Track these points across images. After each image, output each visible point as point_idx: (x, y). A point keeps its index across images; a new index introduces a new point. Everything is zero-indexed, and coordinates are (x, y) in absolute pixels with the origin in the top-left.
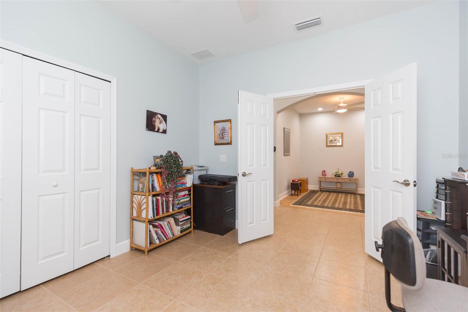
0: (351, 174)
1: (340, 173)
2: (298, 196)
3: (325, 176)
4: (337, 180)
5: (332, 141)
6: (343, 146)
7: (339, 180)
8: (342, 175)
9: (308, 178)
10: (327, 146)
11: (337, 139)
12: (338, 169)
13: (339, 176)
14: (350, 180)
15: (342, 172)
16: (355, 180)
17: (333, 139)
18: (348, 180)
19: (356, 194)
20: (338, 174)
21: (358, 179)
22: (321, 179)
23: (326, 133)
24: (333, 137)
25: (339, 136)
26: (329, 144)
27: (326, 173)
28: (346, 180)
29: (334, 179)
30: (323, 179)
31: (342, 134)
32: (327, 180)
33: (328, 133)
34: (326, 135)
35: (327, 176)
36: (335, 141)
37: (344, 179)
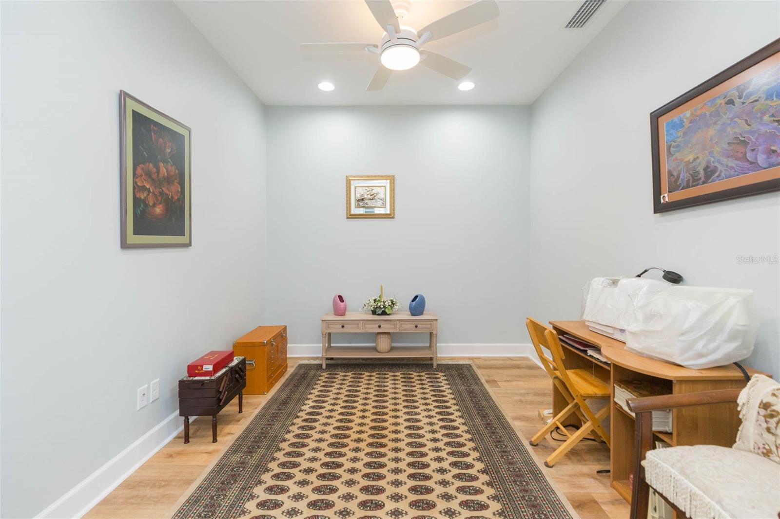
0: (418, 305)
1: (386, 303)
2: (215, 440)
3: (343, 314)
4: (380, 327)
5: (363, 200)
6: (393, 218)
7: (386, 328)
8: (392, 308)
9: (285, 329)
10: (351, 216)
11: (377, 194)
12: (382, 287)
13: (384, 313)
14: (416, 327)
15: (395, 296)
16: (429, 326)
17: (367, 195)
18: (410, 324)
19: (434, 367)
20: (382, 306)
21: (436, 320)
22: (330, 326)
23: (347, 175)
24: (367, 188)
25: (385, 187)
26: (355, 211)
27: (346, 305)
28: (404, 324)
29: (368, 324)
30: (335, 326)
31: (392, 179)
32: (348, 329)
33: (351, 176)
34: (347, 181)
35: (349, 316)
36: (372, 199)
37: (398, 322)
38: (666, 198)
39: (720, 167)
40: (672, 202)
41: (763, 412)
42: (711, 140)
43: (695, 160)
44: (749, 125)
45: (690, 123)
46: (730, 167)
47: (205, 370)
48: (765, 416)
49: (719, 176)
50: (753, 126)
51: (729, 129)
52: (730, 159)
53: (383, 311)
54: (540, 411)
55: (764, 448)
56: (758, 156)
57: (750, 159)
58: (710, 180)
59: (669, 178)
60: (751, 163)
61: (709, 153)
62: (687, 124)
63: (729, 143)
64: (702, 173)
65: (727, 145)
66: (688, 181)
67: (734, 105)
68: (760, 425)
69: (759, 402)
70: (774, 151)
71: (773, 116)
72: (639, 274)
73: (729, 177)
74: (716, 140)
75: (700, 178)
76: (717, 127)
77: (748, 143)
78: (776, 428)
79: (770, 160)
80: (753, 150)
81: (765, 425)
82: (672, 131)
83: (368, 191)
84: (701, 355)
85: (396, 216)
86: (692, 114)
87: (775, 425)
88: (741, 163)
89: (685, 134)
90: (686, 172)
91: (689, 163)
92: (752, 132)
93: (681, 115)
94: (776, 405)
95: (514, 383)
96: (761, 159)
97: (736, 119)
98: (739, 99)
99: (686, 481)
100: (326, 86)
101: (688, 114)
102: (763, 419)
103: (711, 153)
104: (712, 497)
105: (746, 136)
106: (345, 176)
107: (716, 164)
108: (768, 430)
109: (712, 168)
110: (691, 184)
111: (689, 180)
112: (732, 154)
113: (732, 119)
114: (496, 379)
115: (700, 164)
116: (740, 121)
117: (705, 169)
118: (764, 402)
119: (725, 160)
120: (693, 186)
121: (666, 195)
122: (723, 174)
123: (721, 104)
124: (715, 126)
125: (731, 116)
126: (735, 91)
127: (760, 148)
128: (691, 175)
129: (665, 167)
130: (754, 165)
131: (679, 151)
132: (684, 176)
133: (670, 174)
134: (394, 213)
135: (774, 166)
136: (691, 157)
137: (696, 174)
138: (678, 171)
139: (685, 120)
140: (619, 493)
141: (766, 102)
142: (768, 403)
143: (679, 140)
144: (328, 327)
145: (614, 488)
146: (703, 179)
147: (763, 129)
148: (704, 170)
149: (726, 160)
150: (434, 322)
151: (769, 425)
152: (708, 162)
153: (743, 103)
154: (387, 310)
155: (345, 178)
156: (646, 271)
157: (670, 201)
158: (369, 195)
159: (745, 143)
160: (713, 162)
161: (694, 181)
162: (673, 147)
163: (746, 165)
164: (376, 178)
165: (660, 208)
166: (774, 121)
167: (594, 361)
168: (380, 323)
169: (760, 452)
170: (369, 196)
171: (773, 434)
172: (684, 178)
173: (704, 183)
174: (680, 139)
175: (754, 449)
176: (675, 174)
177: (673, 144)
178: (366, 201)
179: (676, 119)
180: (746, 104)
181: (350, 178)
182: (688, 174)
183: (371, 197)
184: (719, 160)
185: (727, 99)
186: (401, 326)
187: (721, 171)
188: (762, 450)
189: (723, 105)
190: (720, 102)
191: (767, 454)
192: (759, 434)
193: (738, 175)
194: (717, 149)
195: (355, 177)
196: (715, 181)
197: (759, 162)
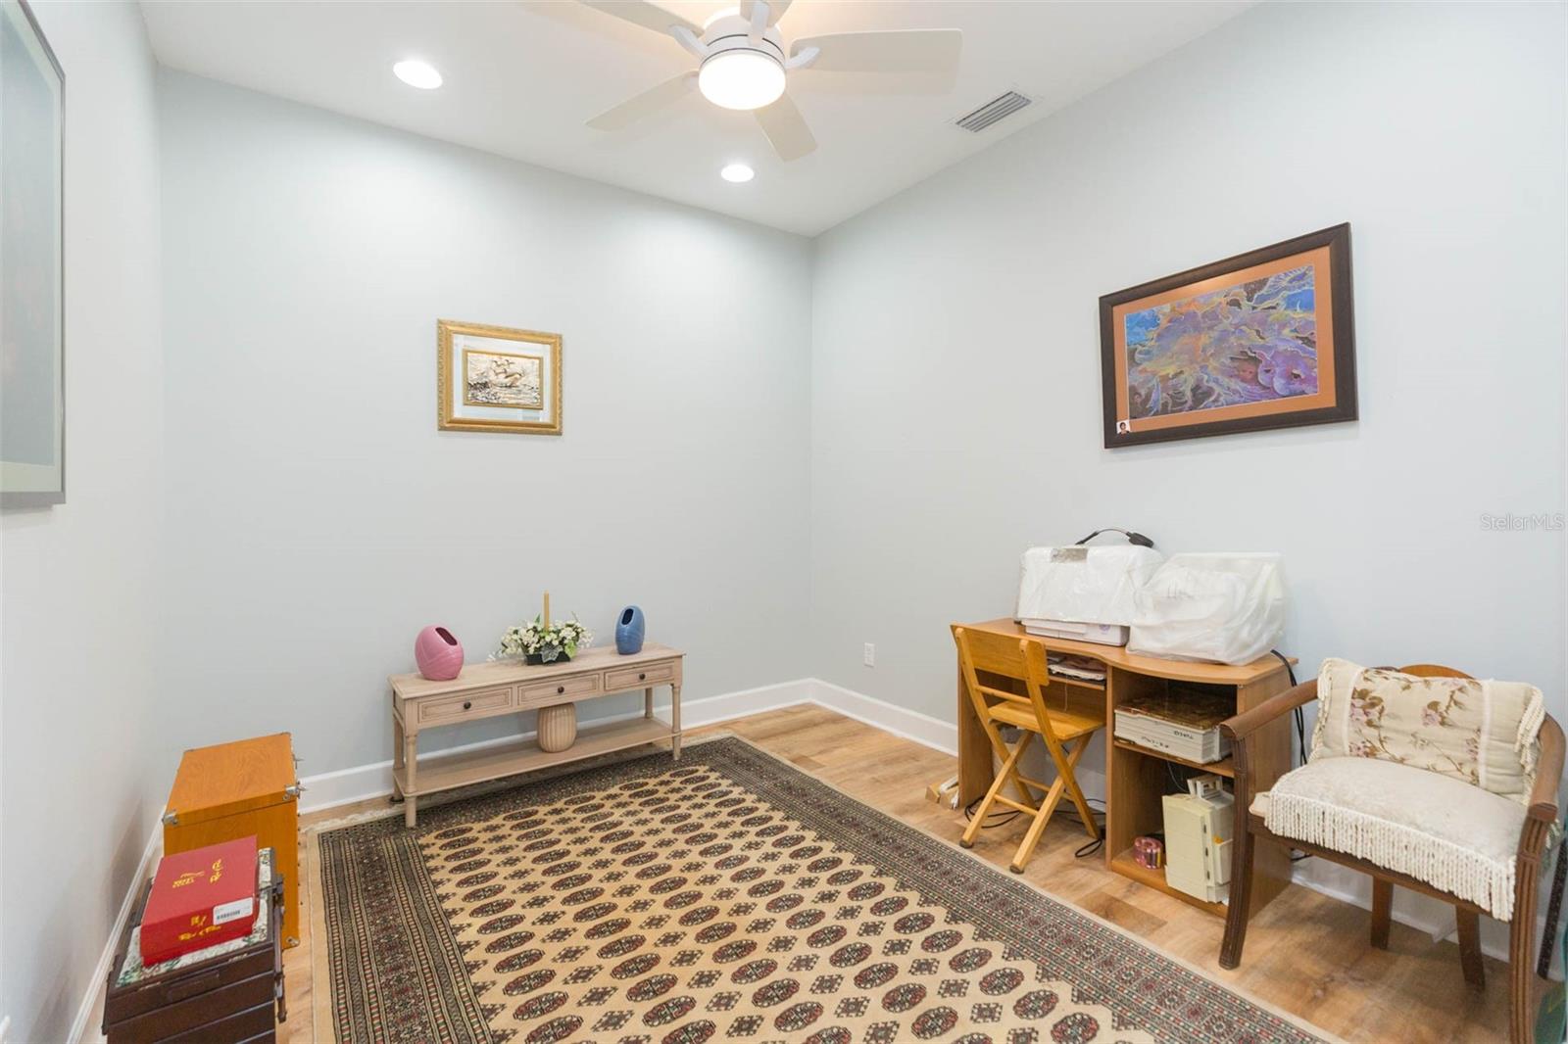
0: (629, 627)
1: (562, 633)
3: (455, 677)
4: (561, 691)
5: (485, 385)
6: (559, 434)
7: (572, 691)
8: (578, 644)
10: (452, 426)
11: (522, 375)
12: (546, 598)
13: (563, 658)
14: (642, 677)
15: (574, 615)
16: (666, 671)
17: (497, 374)
18: (629, 673)
19: (676, 759)
20: (555, 643)
21: (681, 657)
22: (427, 710)
23: (442, 318)
24: (496, 358)
25: (540, 359)
26: (460, 411)
27: (462, 651)
28: (617, 675)
29: (532, 689)
30: (443, 709)
31: (555, 342)
32: (482, 710)
33: (452, 323)
34: (440, 335)
35: (471, 677)
36: (510, 387)
37: (602, 672)
38: (1125, 425)
39: (1217, 390)
40: (1138, 433)
41: (1359, 703)
42: (1204, 350)
43: (1176, 375)
44: (1262, 338)
45: (1170, 321)
46: (1233, 390)
47: (222, 921)
48: (1363, 708)
49: (1215, 401)
50: (1267, 340)
51: (1232, 339)
52: (1233, 380)
53: (560, 653)
54: (931, 787)
55: (1365, 747)
56: (1274, 379)
57: (1261, 381)
58: (1202, 406)
59: (1132, 397)
60: (1264, 388)
61: (1202, 367)
62: (1164, 322)
63: (1232, 358)
64: (1189, 394)
65: (1229, 361)
66: (1165, 405)
67: (1240, 308)
68: (1357, 719)
69: (1351, 691)
70: (1297, 376)
71: (1295, 330)
72: (1083, 539)
73: (1232, 404)
74: (1212, 351)
75: (1186, 402)
76: (1215, 334)
77: (1260, 361)
78: (1379, 718)
79: (1291, 386)
80: (1268, 371)
81: (1364, 718)
82: (1137, 329)
83: (499, 366)
84: (1247, 646)
85: (564, 431)
86: (1173, 310)
87: (1378, 715)
88: (1249, 387)
89: (1160, 336)
90: (1162, 392)
91: (1165, 379)
92: (1268, 348)
93: (1154, 309)
94: (1374, 691)
95: (837, 752)
96: (1278, 384)
97: (1243, 327)
98: (1249, 300)
99: (1352, 812)
100: (418, 73)
101: (1167, 308)
102: (1361, 711)
103: (1203, 368)
104: (1397, 820)
105: (1257, 351)
106: (436, 321)
107: (1212, 384)
108: (1370, 723)
109: (1204, 389)
110: (1169, 408)
111: (1166, 402)
112: (1236, 373)
113: (1237, 326)
114: (804, 754)
115: (1185, 381)
116: (1248, 331)
117: (1194, 390)
118: (1359, 690)
119: (1225, 381)
120: (1173, 412)
121: (1127, 422)
122: (1221, 399)
123: (1220, 303)
124: (1211, 332)
125: (1236, 321)
126: (1242, 290)
127: (1278, 370)
128: (1171, 397)
129: (1125, 380)
130: (1269, 391)
131: (1149, 360)
132: (1159, 397)
133: (1133, 391)
134: (561, 423)
135: (1296, 395)
136: (1171, 371)
137: (1179, 396)
138: (1149, 388)
139: (1161, 316)
140: (1123, 875)
141: (1287, 312)
142: (1366, 690)
143: (1149, 344)
144: (425, 714)
145: (1114, 870)
146: (1190, 403)
147: (1282, 347)
148: (1192, 390)
149: (1227, 380)
150: (676, 660)
151: (1370, 717)
152: (1200, 380)
153: (1254, 308)
154: (567, 651)
155: (435, 326)
156: (1095, 534)
157: (1135, 431)
158: (504, 375)
159: (1256, 361)
160: (1207, 381)
161: (1175, 404)
162: (1140, 353)
163: (1257, 390)
164: (518, 336)
165: (1114, 440)
166: (1297, 337)
167: (1066, 681)
168: (562, 683)
169: (1361, 753)
170: (502, 379)
171: (1376, 727)
172: (1158, 400)
173: (1191, 409)
174: (1153, 343)
175: (1351, 751)
176: (1143, 392)
177: (1140, 348)
178: (494, 390)
179: (1145, 313)
180: (1259, 309)
181: (450, 328)
182: (1164, 395)
183: (508, 381)
184: (1217, 379)
185: (1229, 299)
186: (609, 681)
187: (1219, 395)
188: (1363, 750)
189: (1224, 305)
190: (1219, 300)
191: (1371, 753)
192: (1356, 732)
193: (1245, 402)
194: (1213, 363)
195: (462, 326)
196: (1210, 407)
197: (1276, 388)
